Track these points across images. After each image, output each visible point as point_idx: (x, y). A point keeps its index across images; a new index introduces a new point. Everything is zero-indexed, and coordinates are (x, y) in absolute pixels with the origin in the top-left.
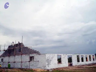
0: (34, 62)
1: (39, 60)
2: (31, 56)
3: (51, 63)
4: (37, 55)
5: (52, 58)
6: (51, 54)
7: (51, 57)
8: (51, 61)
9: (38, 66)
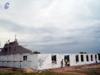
0: (27, 62)
1: (31, 60)
2: (25, 55)
3: (44, 64)
4: (30, 55)
5: (46, 58)
6: (44, 54)
7: (44, 57)
8: (44, 61)
9: (30, 66)
